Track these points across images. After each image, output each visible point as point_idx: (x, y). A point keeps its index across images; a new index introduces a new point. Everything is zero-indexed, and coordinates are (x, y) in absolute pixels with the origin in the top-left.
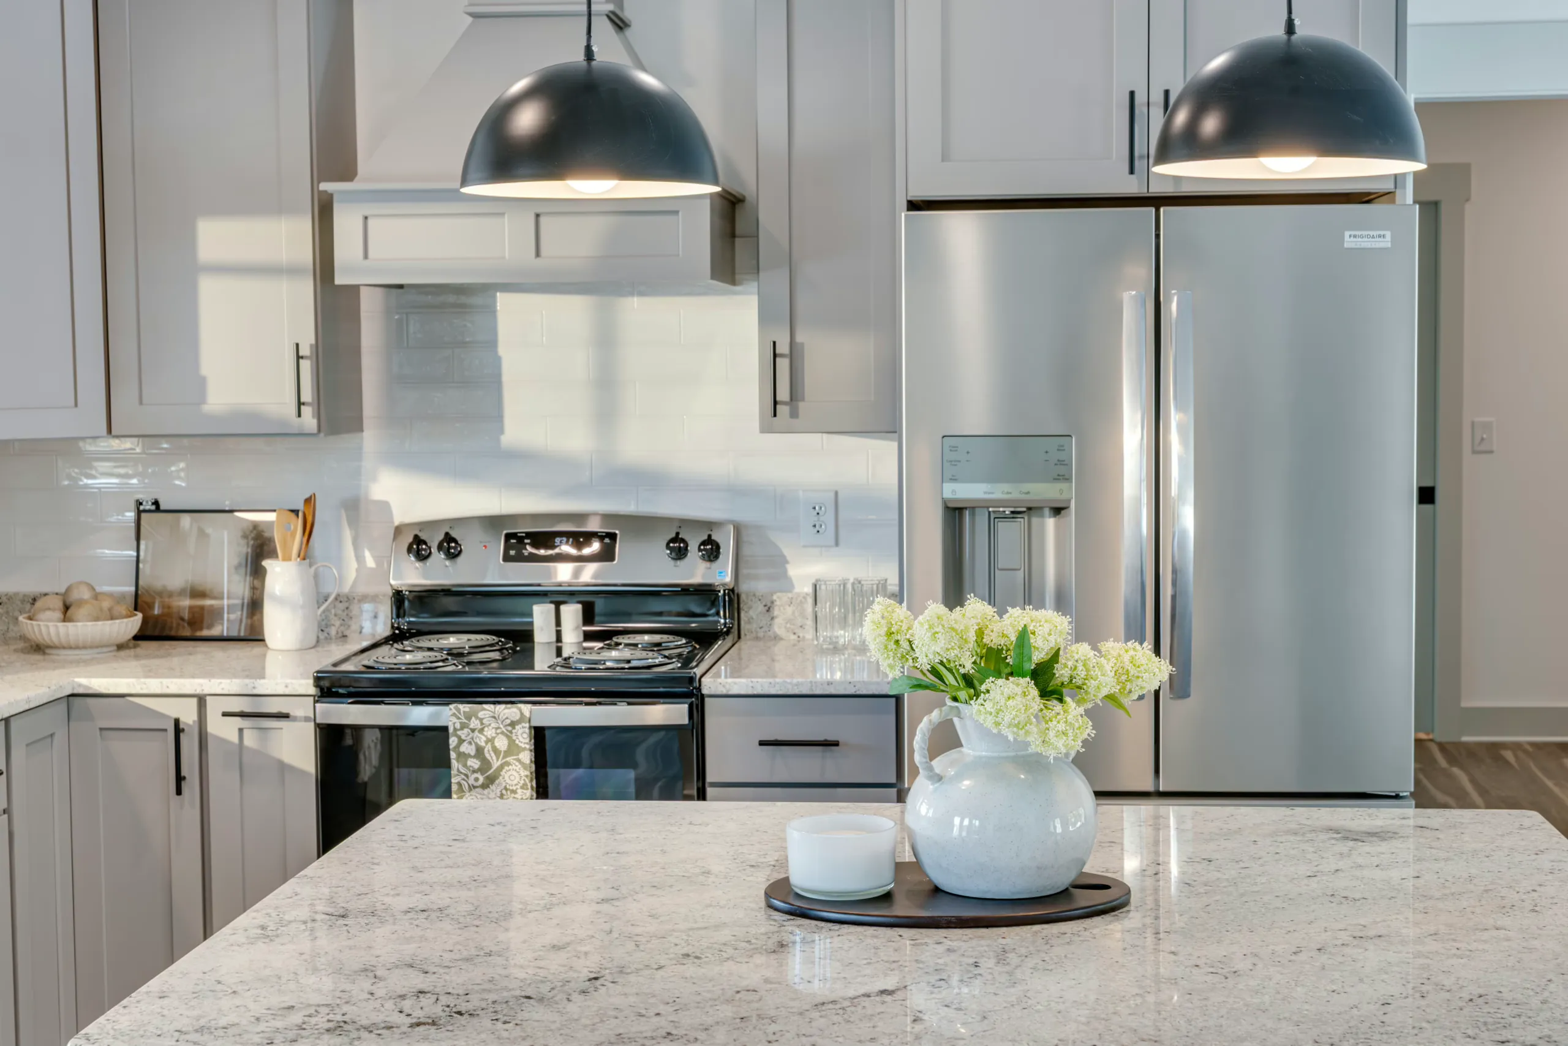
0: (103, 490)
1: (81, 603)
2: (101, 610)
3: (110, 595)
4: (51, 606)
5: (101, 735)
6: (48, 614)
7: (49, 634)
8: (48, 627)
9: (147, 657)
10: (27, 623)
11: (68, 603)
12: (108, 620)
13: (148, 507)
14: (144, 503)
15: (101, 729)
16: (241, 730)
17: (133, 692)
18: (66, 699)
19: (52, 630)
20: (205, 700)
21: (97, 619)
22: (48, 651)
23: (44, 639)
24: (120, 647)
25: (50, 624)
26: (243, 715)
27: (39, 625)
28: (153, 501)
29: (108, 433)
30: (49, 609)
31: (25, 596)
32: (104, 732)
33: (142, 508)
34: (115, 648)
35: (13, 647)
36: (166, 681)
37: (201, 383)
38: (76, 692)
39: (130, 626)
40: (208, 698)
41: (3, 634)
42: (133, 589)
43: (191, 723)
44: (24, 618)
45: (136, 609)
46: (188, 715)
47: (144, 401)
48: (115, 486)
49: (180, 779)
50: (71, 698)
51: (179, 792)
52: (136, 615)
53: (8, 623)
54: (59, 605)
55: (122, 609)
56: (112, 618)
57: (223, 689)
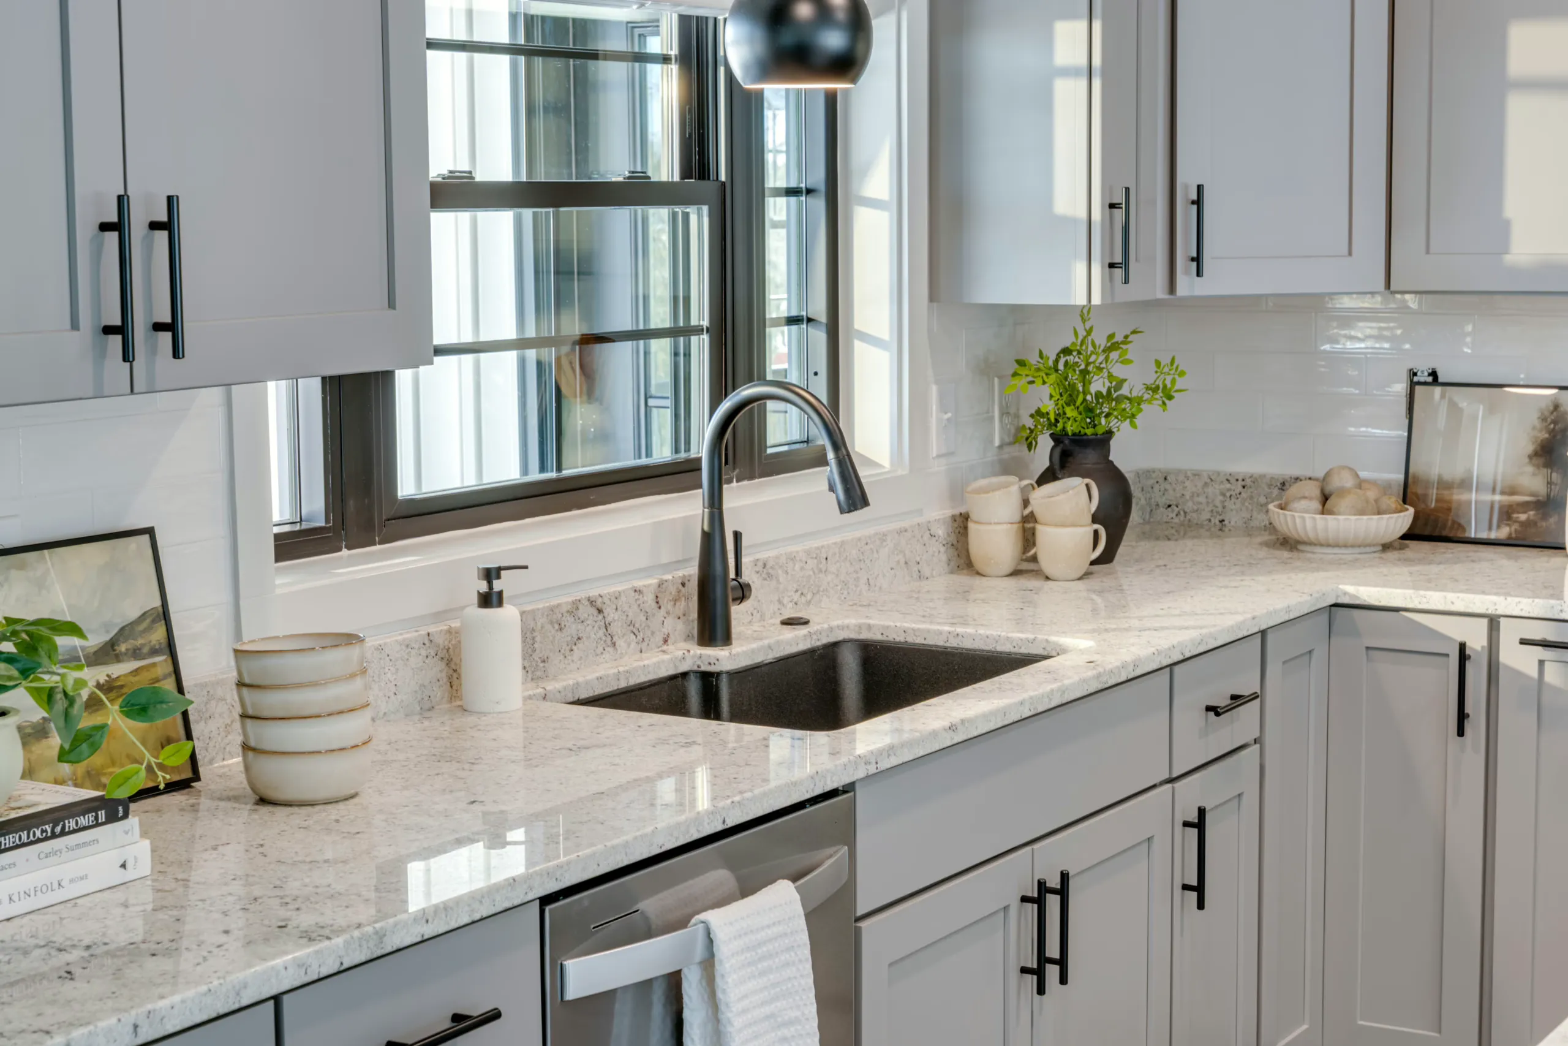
0: (1368, 356)
1: (1343, 492)
2: (1367, 502)
3: (1373, 483)
4: (1307, 494)
5: (1367, 655)
6: (1303, 504)
7: (1305, 527)
8: (1303, 518)
9: (1420, 561)
10: (1278, 513)
11: (1327, 492)
12: (1374, 514)
13: (1422, 379)
14: (1419, 374)
15: (1368, 648)
16: (1541, 663)
17: (1410, 606)
18: (1328, 608)
19: (1309, 524)
20: (1499, 622)
21: (1362, 512)
22: (1300, 547)
23: (1298, 533)
24: (1386, 547)
25: (1307, 516)
26: (1545, 644)
27: (1293, 516)
28: (1430, 371)
29: (1385, 289)
30: (1305, 498)
31: (1272, 478)
32: (1371, 652)
33: (1416, 379)
34: (1380, 548)
35: (1259, 539)
36: (1451, 596)
37: (1504, 228)
38: (1340, 601)
39: (1400, 520)
40: (1502, 620)
41: (1245, 523)
42: (1402, 477)
43: (1479, 648)
44: (1275, 506)
45: (1405, 501)
46: (1477, 639)
47: (1432, 250)
48: (1385, 351)
49: (1462, 716)
50: (1333, 608)
51: (1461, 732)
52: (1407, 510)
53: (1252, 510)
54: (1317, 492)
55: (1393, 501)
56: (1379, 513)
57: (1522, 610)
